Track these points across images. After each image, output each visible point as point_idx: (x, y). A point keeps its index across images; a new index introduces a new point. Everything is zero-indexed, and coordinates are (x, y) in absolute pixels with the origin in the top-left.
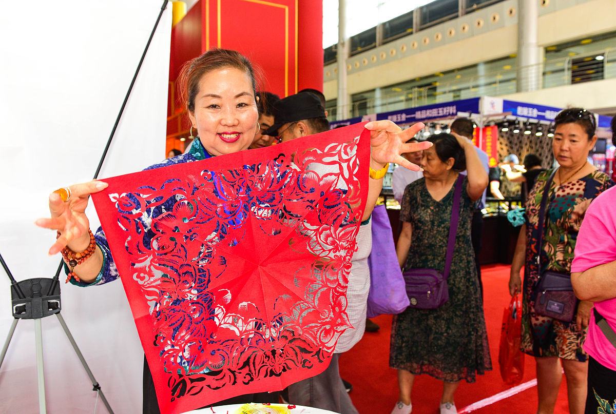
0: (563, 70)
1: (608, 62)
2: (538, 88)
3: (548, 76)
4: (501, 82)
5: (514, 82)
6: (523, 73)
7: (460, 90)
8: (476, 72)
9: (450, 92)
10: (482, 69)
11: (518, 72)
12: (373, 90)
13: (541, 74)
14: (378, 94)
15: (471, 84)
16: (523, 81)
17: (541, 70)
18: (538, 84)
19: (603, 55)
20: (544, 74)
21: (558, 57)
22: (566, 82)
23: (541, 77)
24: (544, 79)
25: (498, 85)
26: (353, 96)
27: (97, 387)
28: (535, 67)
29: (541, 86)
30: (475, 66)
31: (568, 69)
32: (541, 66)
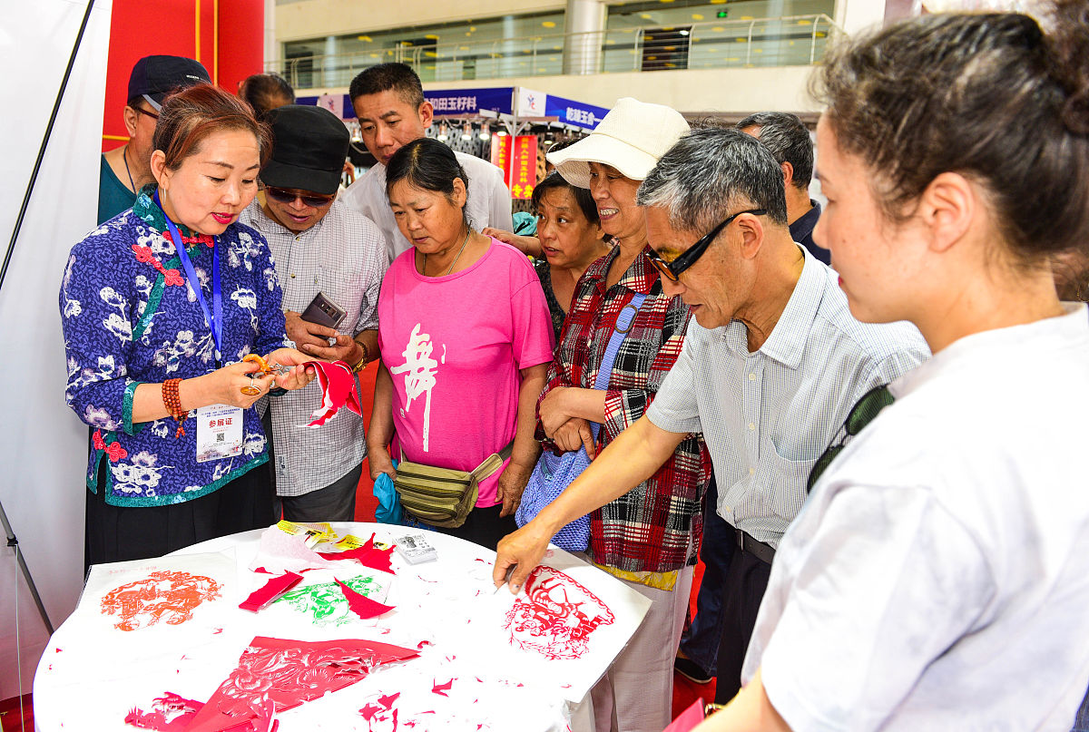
0: (631, 46)
1: (694, 43)
2: (594, 71)
3: (609, 53)
4: (540, 52)
5: (560, 56)
6: (574, 44)
7: (474, 58)
8: (501, 31)
9: (459, 59)
10: (509, 26)
11: (567, 40)
12: (324, 40)
13: (600, 48)
14: (331, 47)
15: (493, 51)
16: (573, 56)
17: (601, 43)
18: (595, 65)
19: (688, 29)
20: (605, 48)
21: (626, 23)
22: (635, 66)
23: (600, 54)
24: (604, 58)
25: (535, 58)
26: (287, 44)
27: (13, 542)
28: (591, 36)
29: (598, 68)
30: (499, 19)
31: (639, 46)
32: (601, 35)
